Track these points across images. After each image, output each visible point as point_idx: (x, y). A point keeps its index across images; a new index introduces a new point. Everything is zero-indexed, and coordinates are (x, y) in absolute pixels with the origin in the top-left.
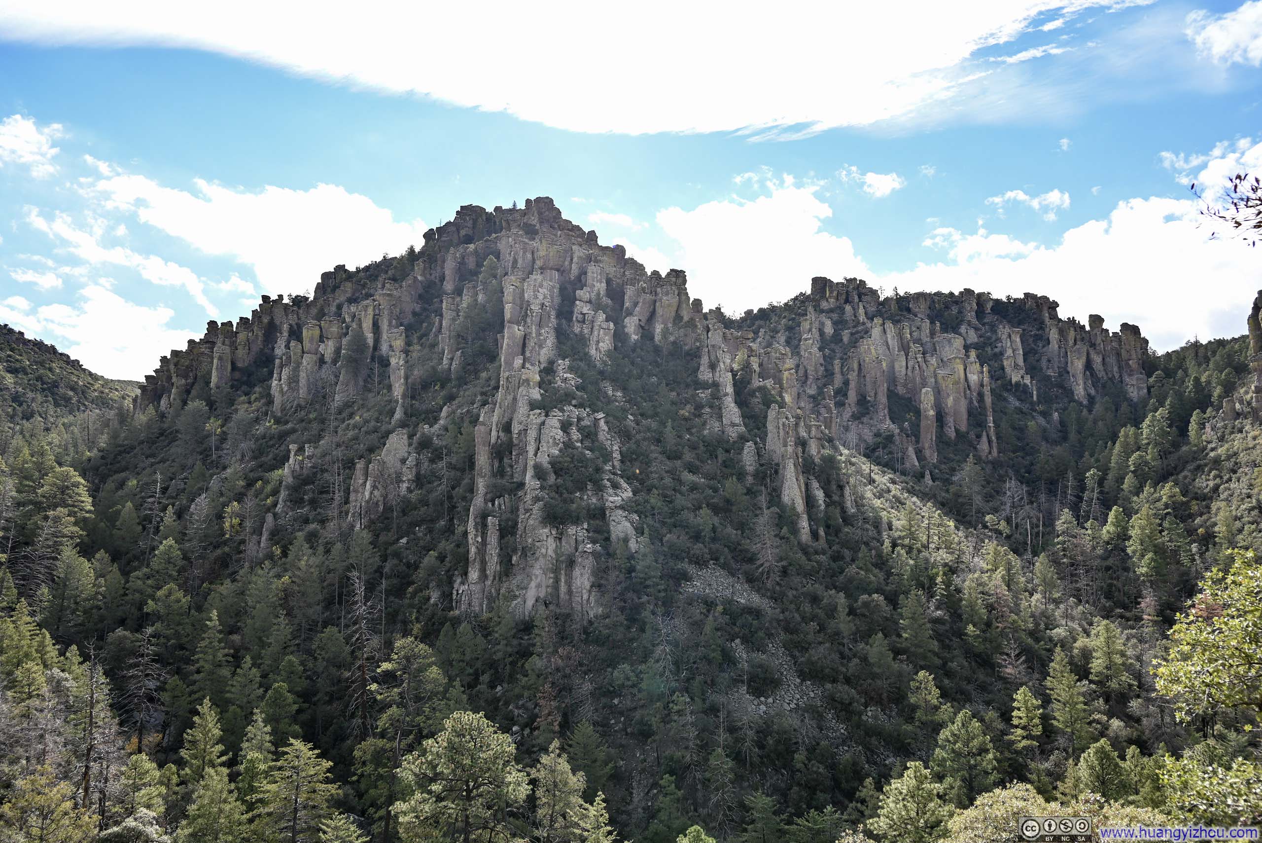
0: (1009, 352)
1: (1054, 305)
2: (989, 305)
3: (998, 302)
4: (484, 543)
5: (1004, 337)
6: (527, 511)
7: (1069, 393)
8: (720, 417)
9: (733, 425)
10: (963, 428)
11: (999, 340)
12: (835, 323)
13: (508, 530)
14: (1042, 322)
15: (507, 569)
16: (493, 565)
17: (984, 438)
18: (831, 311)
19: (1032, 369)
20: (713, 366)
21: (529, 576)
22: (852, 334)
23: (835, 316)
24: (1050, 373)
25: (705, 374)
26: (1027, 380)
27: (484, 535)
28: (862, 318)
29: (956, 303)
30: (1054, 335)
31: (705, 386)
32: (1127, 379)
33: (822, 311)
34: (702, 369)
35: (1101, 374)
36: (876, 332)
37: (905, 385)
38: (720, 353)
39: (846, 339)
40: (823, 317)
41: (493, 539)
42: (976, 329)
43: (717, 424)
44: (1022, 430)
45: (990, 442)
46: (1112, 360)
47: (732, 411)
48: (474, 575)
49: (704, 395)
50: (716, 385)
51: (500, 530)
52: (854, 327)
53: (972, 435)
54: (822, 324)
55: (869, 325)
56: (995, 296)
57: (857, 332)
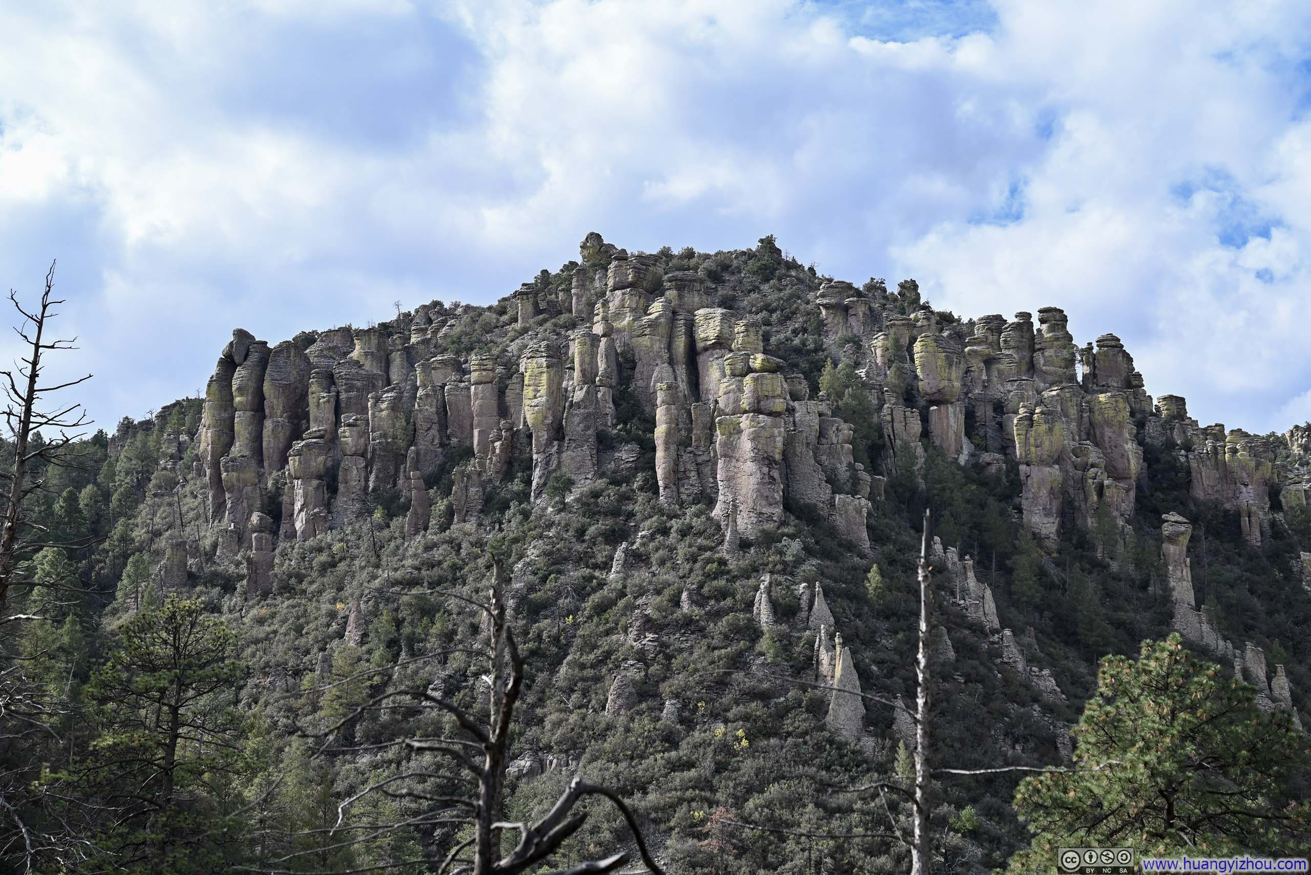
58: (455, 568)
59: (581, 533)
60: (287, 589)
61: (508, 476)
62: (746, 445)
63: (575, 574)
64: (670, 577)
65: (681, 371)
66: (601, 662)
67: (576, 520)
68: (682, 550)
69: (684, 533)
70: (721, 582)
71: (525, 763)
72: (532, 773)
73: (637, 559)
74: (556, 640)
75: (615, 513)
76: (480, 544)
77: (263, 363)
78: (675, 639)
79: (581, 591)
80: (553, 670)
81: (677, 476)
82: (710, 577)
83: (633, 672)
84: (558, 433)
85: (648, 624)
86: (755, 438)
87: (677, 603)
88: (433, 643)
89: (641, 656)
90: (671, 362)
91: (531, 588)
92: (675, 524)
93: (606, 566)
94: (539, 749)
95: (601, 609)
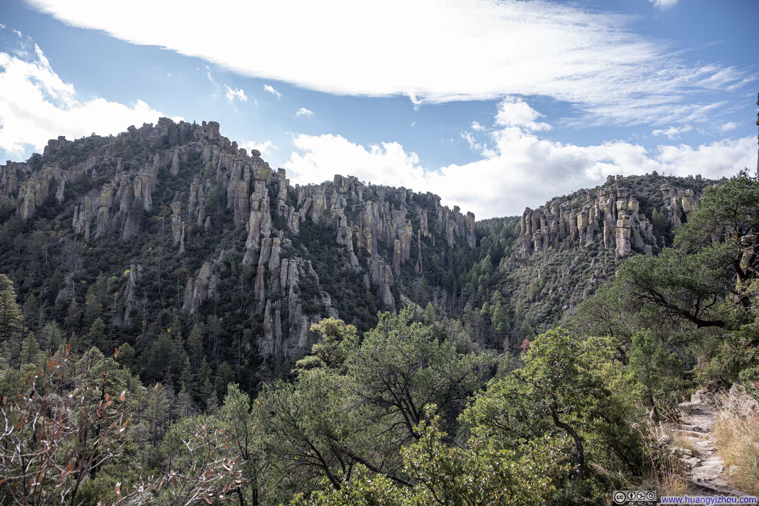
0: (422, 221)
1: (439, 199)
2: (412, 196)
3: (415, 194)
4: (274, 322)
5: (420, 213)
6: (293, 308)
7: (446, 242)
8: (350, 262)
9: (357, 266)
10: (408, 258)
11: (417, 214)
12: (347, 200)
13: (284, 317)
14: (435, 207)
15: (286, 334)
16: (279, 332)
17: (417, 264)
18: (345, 193)
19: (431, 230)
20: (344, 237)
21: (299, 337)
22: (357, 207)
23: (347, 196)
24: (438, 232)
25: (340, 240)
26: (430, 236)
27: (274, 319)
28: (361, 199)
29: (397, 193)
30: (440, 215)
31: (340, 246)
32: (468, 237)
33: (340, 193)
34: (338, 237)
35: (458, 234)
36: (369, 208)
37: (382, 236)
38: (347, 231)
39: (353, 209)
40: (341, 196)
41: (278, 320)
42: (407, 208)
43: (349, 265)
44: (430, 260)
45: (420, 266)
46: (462, 228)
47: (355, 260)
48: (270, 337)
49: (341, 250)
50: (345, 246)
51: (281, 316)
52: (358, 203)
53: (412, 262)
54: (342, 200)
55: (364, 203)
56: (414, 191)
57: (359, 206)
58: (561, 261)
59: (587, 254)
60: (531, 265)
61: (575, 240)
62: (622, 235)
63: (584, 264)
64: (602, 266)
65: (614, 215)
66: (584, 285)
67: (586, 251)
68: (606, 259)
69: (608, 255)
70: (612, 267)
71: (565, 307)
72: (567, 309)
73: (597, 261)
74: (577, 279)
75: (595, 249)
76: (567, 256)
77: (531, 214)
78: (600, 280)
79: (584, 268)
80: (575, 286)
81: (608, 241)
82: (610, 266)
83: (590, 288)
84: (585, 231)
85: (595, 277)
86: (623, 234)
87: (602, 272)
88: (553, 279)
89: (592, 284)
90: (612, 213)
91: (574, 267)
92: (606, 253)
93: (591, 262)
94: (568, 304)
95: (587, 272)
